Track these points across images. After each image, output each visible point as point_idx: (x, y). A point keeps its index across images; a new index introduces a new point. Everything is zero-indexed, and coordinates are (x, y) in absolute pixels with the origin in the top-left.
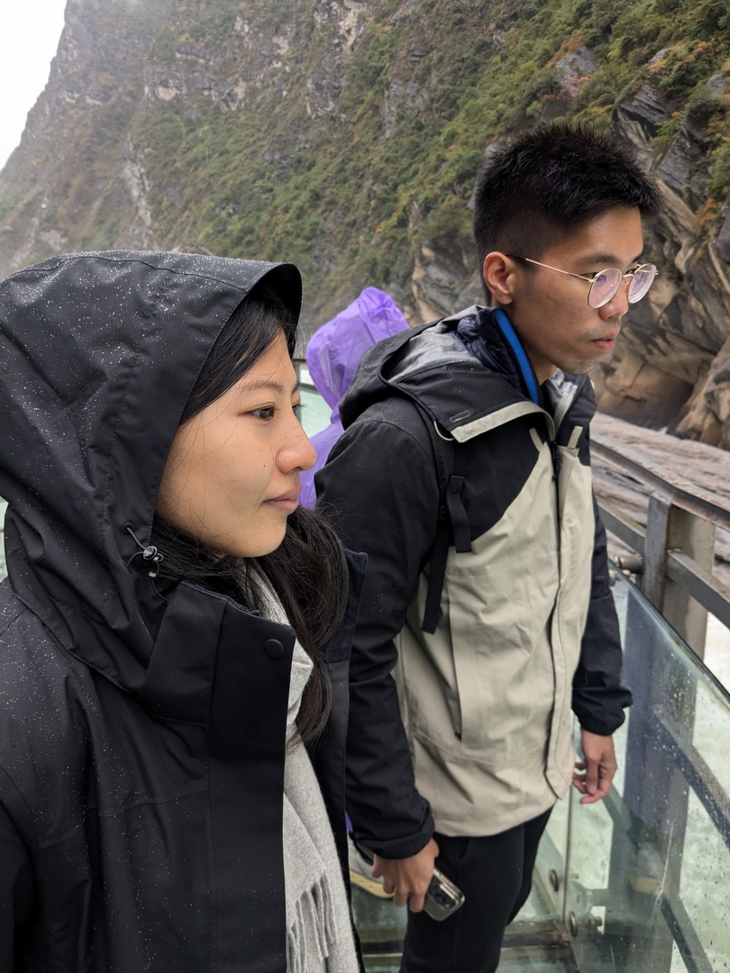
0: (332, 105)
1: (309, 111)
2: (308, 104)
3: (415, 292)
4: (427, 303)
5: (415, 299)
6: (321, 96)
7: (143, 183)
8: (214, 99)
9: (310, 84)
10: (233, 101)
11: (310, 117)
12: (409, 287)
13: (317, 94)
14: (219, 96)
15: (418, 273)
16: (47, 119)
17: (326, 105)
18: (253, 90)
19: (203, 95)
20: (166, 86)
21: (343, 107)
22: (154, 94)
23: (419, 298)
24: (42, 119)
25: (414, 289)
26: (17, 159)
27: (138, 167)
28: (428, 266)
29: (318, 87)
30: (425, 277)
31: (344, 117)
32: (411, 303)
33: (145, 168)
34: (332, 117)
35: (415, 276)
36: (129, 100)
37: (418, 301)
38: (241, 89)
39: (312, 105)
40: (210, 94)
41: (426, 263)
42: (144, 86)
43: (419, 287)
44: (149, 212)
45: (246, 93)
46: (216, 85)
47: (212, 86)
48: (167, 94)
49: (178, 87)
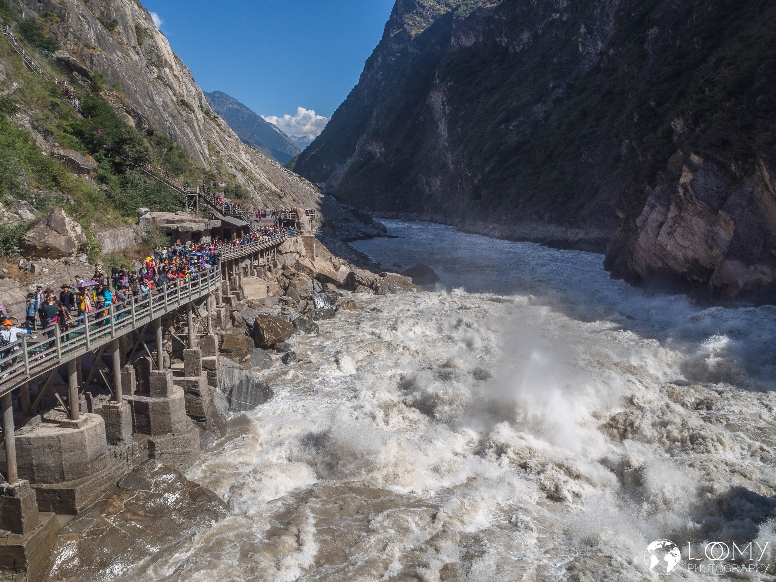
0: (600, 44)
1: (580, 49)
2: (580, 45)
3: (681, 194)
4: (693, 204)
5: (681, 200)
6: (591, 38)
7: (444, 108)
8: (503, 44)
9: (583, 29)
10: (518, 45)
11: (581, 54)
12: (676, 189)
13: (588, 37)
14: (508, 43)
15: (686, 178)
16: (379, 64)
17: (595, 45)
18: (535, 37)
19: (496, 42)
20: (467, 37)
21: (611, 44)
22: (458, 43)
23: (686, 199)
24: (375, 64)
25: (681, 191)
26: (355, 93)
27: (441, 96)
28: (696, 171)
29: (590, 31)
30: (693, 180)
31: (611, 52)
32: (677, 203)
33: (447, 96)
34: (601, 52)
35: (682, 180)
36: (439, 48)
37: (685, 202)
38: (526, 36)
39: (584, 45)
40: (500, 41)
41: (694, 169)
42: (451, 38)
43: (686, 190)
44: (446, 129)
45: (529, 39)
46: (505, 34)
47: (503, 35)
48: (468, 42)
49: (477, 37)
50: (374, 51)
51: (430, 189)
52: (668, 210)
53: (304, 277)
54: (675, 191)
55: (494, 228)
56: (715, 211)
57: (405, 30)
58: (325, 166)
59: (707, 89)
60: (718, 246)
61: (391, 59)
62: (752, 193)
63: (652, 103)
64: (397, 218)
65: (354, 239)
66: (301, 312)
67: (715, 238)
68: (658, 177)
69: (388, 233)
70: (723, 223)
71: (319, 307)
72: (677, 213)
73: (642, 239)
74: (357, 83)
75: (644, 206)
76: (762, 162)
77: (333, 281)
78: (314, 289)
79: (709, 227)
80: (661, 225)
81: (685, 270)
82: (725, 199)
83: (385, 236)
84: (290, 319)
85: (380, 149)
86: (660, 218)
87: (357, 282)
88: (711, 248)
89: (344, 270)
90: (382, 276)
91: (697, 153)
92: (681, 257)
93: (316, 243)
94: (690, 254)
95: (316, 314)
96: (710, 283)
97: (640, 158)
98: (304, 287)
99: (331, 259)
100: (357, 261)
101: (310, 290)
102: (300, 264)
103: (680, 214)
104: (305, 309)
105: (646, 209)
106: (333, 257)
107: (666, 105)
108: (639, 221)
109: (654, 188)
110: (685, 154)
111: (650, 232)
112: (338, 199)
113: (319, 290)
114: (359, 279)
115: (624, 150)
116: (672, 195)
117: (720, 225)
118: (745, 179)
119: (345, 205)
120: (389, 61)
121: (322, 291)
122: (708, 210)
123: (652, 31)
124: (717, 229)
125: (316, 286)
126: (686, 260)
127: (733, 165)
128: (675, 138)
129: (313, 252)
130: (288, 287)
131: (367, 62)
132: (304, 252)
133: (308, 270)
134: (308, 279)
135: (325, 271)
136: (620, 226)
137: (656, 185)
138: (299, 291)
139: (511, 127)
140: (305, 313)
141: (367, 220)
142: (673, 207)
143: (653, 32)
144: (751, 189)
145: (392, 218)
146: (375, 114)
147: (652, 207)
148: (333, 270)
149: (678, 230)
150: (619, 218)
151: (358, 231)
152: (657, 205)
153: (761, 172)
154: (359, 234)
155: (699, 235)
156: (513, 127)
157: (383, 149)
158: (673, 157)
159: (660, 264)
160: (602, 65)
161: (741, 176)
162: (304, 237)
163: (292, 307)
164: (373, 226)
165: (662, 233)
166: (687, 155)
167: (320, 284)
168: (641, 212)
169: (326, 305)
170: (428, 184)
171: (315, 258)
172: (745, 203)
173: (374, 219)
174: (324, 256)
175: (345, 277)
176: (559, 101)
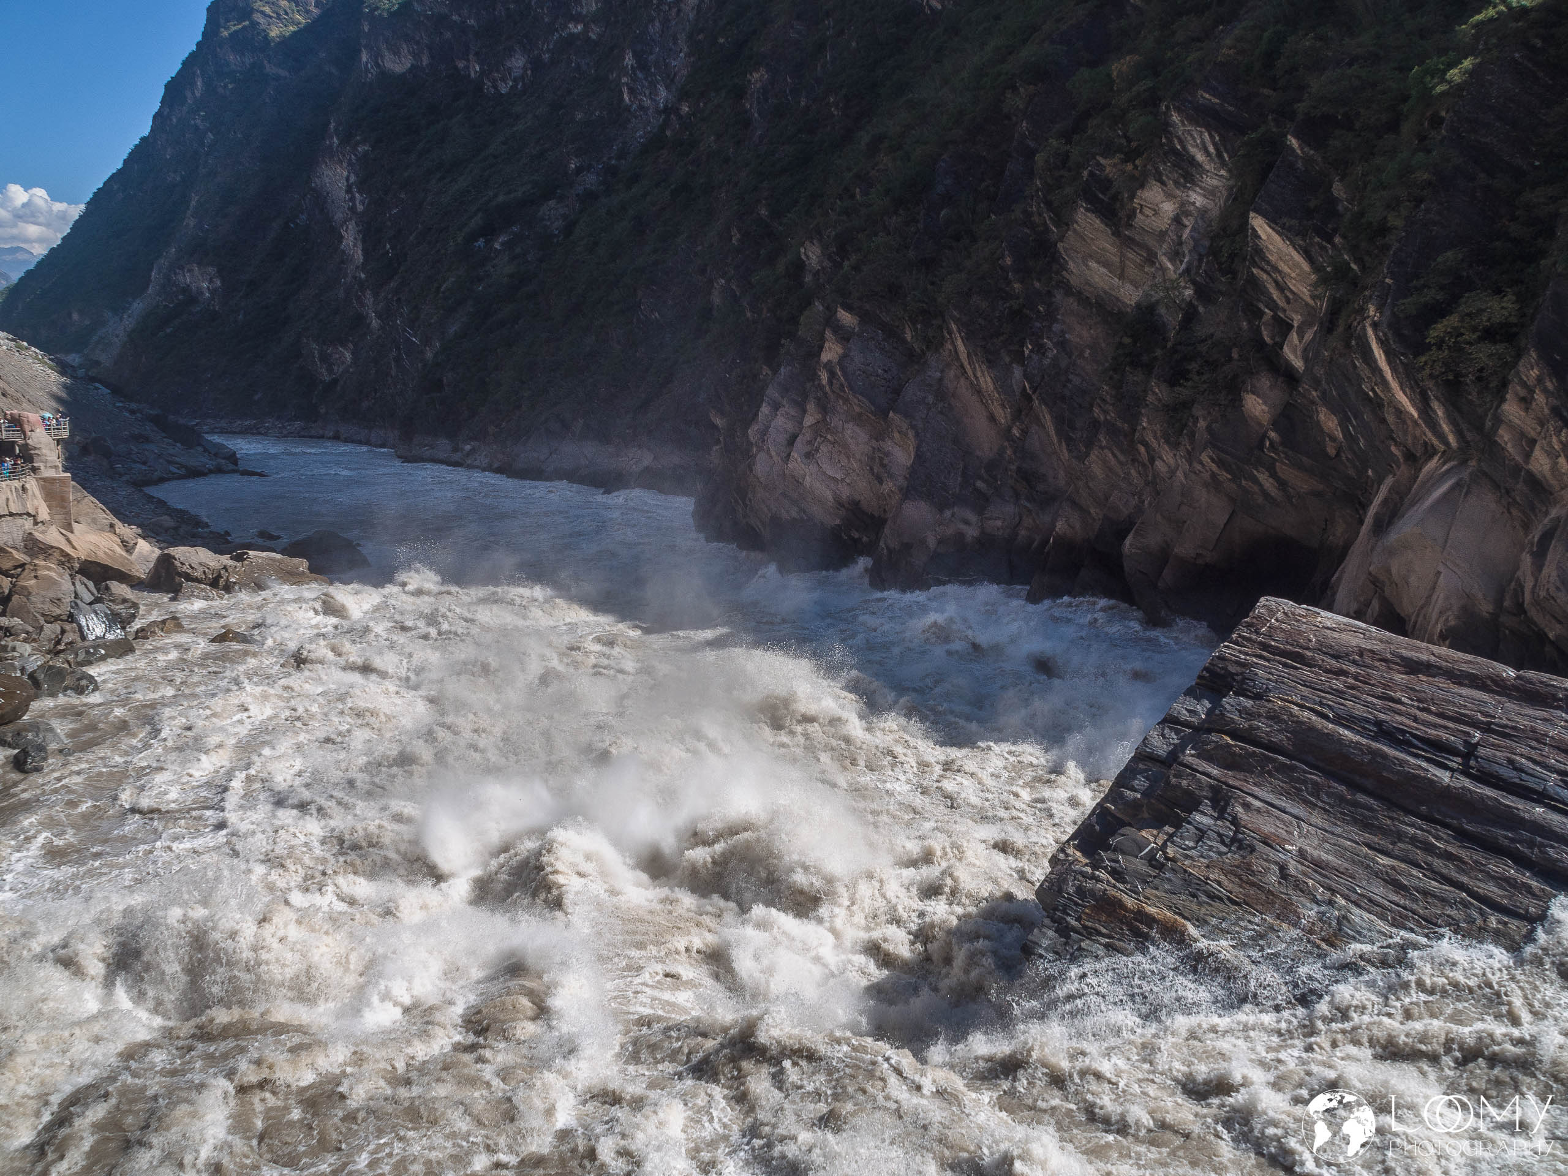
0: (663, 92)
1: (626, 98)
2: (625, 90)
3: (824, 382)
4: (846, 401)
5: (825, 394)
6: (646, 79)
7: (352, 199)
8: (473, 75)
9: (629, 60)
10: (503, 80)
11: (628, 109)
12: (815, 374)
13: (640, 75)
14: (482, 72)
15: (831, 352)
16: (198, 94)
17: (654, 92)
18: (536, 65)
19: (456, 68)
20: (397, 53)
21: (684, 95)
22: (378, 65)
23: (833, 392)
24: (188, 94)
25: (824, 376)
26: (142, 153)
27: (345, 174)
28: (848, 340)
29: (642, 65)
30: (843, 357)
31: (685, 109)
32: (819, 399)
33: (357, 175)
34: (666, 108)
35: (825, 357)
36: (334, 70)
37: (832, 397)
38: (518, 63)
39: (632, 91)
40: (467, 67)
41: (844, 336)
42: (360, 51)
43: (832, 374)
44: (359, 244)
45: (525, 68)
46: (477, 54)
47: (471, 57)
48: (398, 64)
49: (416, 55)
50: (184, 63)
51: (330, 371)
52: (805, 412)
53: (50, 570)
54: (814, 377)
55: (473, 451)
56: (882, 413)
57: (254, 24)
58: (75, 316)
59: (858, 190)
60: (891, 476)
61: (225, 86)
62: (941, 380)
63: (763, 212)
64: (260, 433)
65: (162, 480)
66: (49, 652)
67: (886, 462)
68: (783, 351)
69: (242, 465)
70: (896, 435)
71: (91, 637)
72: (819, 417)
73: (761, 467)
74: (146, 131)
75: (760, 406)
76: (954, 327)
77: (123, 577)
78: (76, 596)
79: (874, 443)
80: (792, 440)
81: (838, 522)
82: (897, 392)
83: (234, 471)
84: (23, 670)
85: (211, 281)
86: (790, 427)
87: (180, 575)
88: (880, 480)
89: (146, 551)
90: (239, 558)
91: (848, 308)
92: (830, 498)
93: (73, 491)
94: (845, 492)
95: (88, 652)
96: (882, 544)
97: (749, 314)
98: (51, 594)
99: (112, 526)
100: (176, 529)
101: (68, 599)
102: (36, 542)
103: (824, 420)
104: (58, 642)
105: (765, 409)
106: (118, 524)
107: (789, 215)
108: (752, 432)
109: (775, 371)
110: (828, 308)
111: (773, 454)
112: (116, 391)
113: (88, 598)
114: (185, 569)
115: (716, 299)
116: (808, 385)
117: (892, 438)
118: (928, 354)
119: (134, 406)
120: (220, 90)
121: (98, 600)
122: (872, 412)
123: (756, 75)
124: (888, 446)
125: (81, 589)
126: (840, 504)
127: (908, 331)
128: (808, 278)
129: (68, 513)
130: (10, 595)
131: (168, 86)
132: (44, 514)
133: (57, 554)
134: (61, 576)
135: (101, 554)
136: (718, 442)
137: (779, 366)
138: (39, 603)
139: (497, 246)
140: (57, 653)
141: (190, 438)
142: (811, 406)
143: (758, 77)
144: (938, 374)
145: (245, 432)
146: (193, 203)
147: (776, 407)
148: (119, 551)
149: (823, 448)
150: (714, 427)
151: (170, 462)
152: (785, 402)
153: (953, 343)
154: (172, 469)
155: (857, 457)
156: (502, 244)
157: (218, 283)
158: (806, 313)
159: (794, 513)
160: (668, 133)
161: (922, 350)
162: (44, 479)
163: (25, 640)
164: (205, 450)
165: (794, 454)
166: (831, 312)
167: (91, 584)
168: (756, 415)
169: (109, 629)
170: (325, 358)
171: (75, 525)
172: (930, 399)
173: (206, 436)
174: (94, 521)
175: (152, 565)
176: (590, 197)
